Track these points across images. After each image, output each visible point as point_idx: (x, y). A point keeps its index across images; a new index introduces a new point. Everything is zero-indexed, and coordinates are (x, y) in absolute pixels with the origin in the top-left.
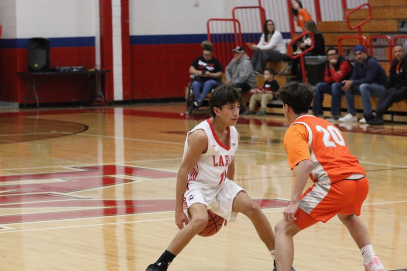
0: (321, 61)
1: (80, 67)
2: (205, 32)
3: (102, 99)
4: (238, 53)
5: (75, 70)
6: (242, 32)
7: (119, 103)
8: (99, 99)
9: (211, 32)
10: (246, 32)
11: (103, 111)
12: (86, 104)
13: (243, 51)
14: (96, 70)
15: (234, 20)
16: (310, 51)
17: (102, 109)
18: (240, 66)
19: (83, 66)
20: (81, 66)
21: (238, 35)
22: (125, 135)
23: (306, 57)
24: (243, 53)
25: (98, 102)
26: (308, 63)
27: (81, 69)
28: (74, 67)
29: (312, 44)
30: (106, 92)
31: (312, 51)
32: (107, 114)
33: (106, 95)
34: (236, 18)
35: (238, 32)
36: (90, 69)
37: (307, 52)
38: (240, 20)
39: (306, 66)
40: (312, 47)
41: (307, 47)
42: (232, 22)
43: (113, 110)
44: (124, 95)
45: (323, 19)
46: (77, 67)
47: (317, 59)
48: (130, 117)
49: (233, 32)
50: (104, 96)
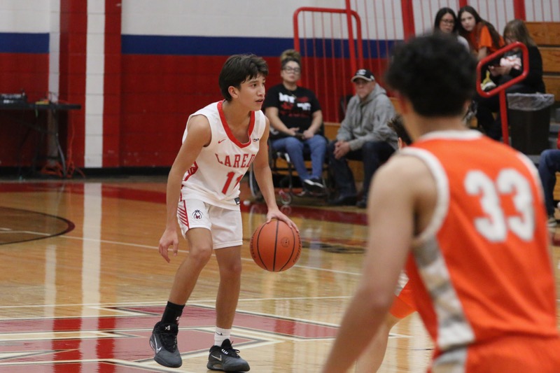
0: (542, 103)
1: (18, 96)
2: (289, 34)
3: (61, 163)
4: (365, 82)
5: (6, 102)
6: (364, 37)
7: (93, 174)
8: (52, 163)
9: (301, 35)
10: (373, 37)
11: (62, 189)
12: (27, 173)
13: (372, 77)
14: (50, 102)
15: (349, 12)
16: (518, 83)
17: (60, 185)
18: (369, 110)
19: (24, 94)
20: (21, 93)
21: (355, 41)
22: (104, 235)
23: (509, 95)
24: (372, 81)
25: (50, 169)
26: (514, 106)
27: (20, 99)
28: (4, 95)
29: (522, 67)
30: (70, 150)
31: (524, 82)
32: (69, 195)
33: (70, 156)
34: (353, 8)
35: (355, 36)
36: (39, 100)
37: (515, 84)
38: (361, 14)
39: (510, 113)
40: (524, 74)
41: (514, 72)
42: (344, 16)
43: (82, 187)
44: (106, 158)
45: (529, 18)
46: (11, 96)
47: (534, 99)
48: (115, 201)
49: (346, 36)
50: (66, 158)
